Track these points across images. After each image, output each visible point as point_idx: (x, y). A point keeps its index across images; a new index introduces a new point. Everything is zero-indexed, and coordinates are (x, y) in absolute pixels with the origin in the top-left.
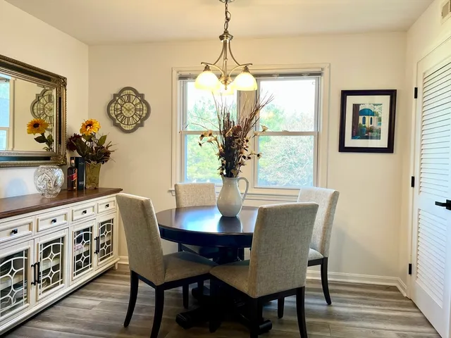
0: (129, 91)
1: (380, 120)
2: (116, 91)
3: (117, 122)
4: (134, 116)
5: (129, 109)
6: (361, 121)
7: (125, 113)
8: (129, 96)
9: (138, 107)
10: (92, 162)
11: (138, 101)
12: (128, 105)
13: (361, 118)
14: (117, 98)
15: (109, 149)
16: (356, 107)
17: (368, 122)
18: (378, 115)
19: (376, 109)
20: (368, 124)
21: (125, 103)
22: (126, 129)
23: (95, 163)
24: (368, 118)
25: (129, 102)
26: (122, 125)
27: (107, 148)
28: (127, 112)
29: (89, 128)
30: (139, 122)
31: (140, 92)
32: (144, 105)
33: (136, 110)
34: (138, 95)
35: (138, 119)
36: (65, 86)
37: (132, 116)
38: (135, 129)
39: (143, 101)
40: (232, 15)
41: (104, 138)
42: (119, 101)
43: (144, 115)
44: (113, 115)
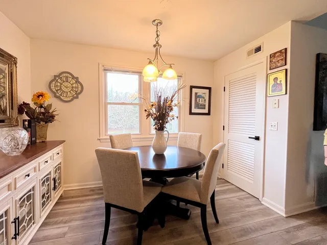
0: (67, 74)
1: (205, 100)
2: (56, 73)
3: (58, 95)
4: (71, 91)
5: (67, 87)
6: (198, 101)
7: (64, 89)
8: (67, 77)
9: (74, 85)
10: (42, 123)
11: (74, 82)
12: (66, 84)
13: (198, 99)
14: (57, 78)
15: (54, 113)
16: (196, 94)
17: (201, 101)
18: (204, 98)
19: (203, 95)
20: (201, 102)
21: (64, 82)
22: (65, 100)
23: (44, 123)
24: (201, 99)
25: (67, 81)
26: (61, 97)
27: (53, 112)
28: (65, 88)
29: (41, 98)
30: (75, 96)
31: (75, 76)
32: (79, 85)
33: (72, 87)
34: (73, 77)
35: (74, 94)
36: (16, 64)
37: (70, 92)
38: (72, 100)
39: (77, 81)
40: (161, 33)
41: (50, 106)
42: (59, 80)
43: (79, 91)
44: (54, 90)
